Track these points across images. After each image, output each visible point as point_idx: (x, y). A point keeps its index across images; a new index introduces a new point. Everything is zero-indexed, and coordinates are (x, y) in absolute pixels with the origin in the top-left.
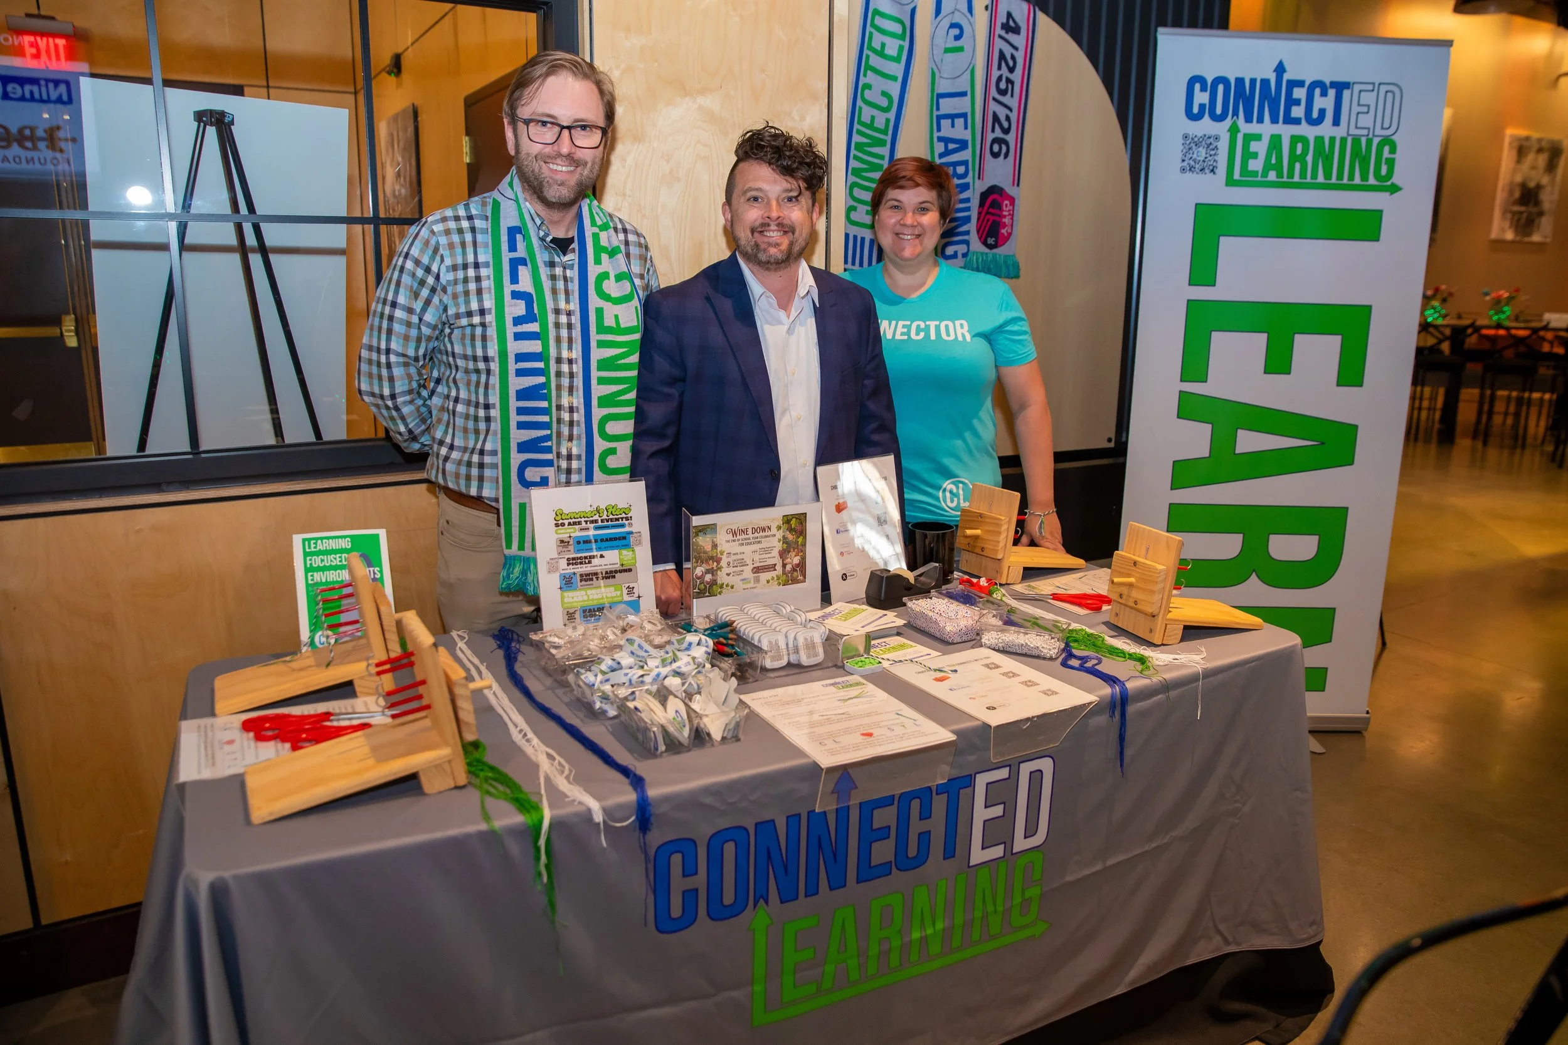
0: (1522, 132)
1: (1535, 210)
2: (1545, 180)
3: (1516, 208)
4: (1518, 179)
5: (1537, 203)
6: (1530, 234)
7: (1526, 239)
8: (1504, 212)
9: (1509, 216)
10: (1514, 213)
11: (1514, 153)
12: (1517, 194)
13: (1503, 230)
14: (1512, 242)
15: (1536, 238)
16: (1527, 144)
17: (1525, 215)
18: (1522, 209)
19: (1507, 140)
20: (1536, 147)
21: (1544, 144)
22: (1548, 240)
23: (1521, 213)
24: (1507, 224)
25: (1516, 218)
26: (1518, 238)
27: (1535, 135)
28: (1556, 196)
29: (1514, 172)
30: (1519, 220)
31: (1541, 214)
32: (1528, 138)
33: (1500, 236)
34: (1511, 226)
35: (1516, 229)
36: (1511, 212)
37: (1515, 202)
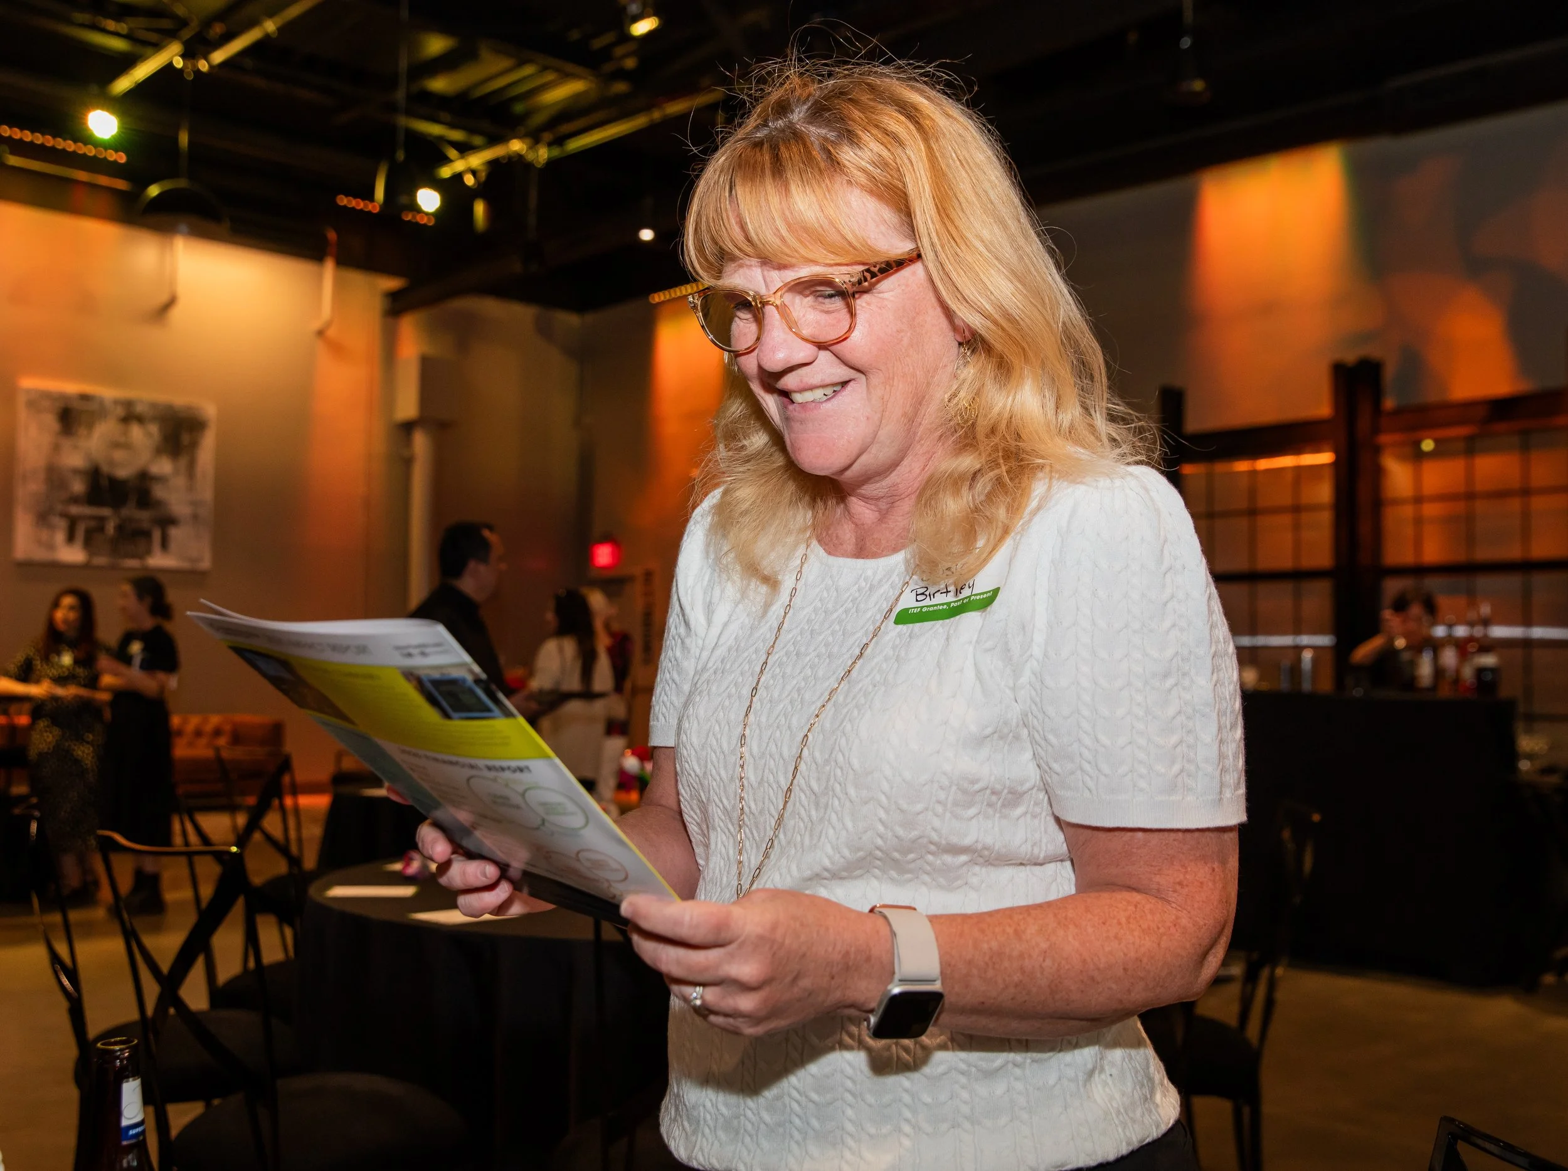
0: (71, 388)
1: (144, 515)
2: (163, 467)
3: (75, 510)
4: (74, 459)
5: (148, 504)
7: (131, 563)
8: (43, 517)
9: (62, 524)
10: (74, 520)
11: (51, 421)
12: (78, 487)
13: (48, 546)
14: (86, 566)
15: (163, 561)
16: (77, 405)
17: (111, 525)
19: (21, 400)
20: (120, 411)
21: (139, 409)
22: (206, 564)
23: (102, 520)
24: (60, 537)
25: (83, 526)
26: (101, 560)
27: (107, 393)
28: (206, 492)
29: (56, 448)
30: (93, 530)
31: (167, 522)
32: (85, 397)
33: (40, 555)
34: (71, 538)
35: (88, 543)
36: (64, 515)
37: (75, 500)
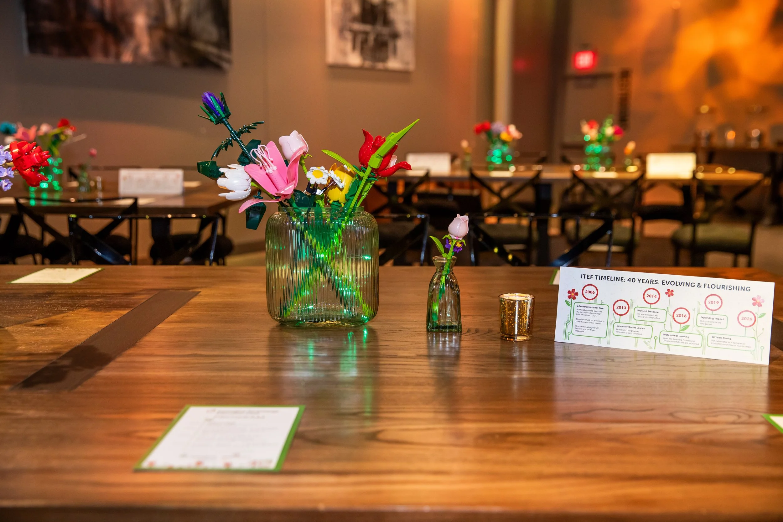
1: (385, 31)
3: (358, 26)
5: (387, 22)
6: (384, 60)
7: (380, 65)
8: (341, 31)
9: (349, 36)
10: (355, 34)
12: (357, 9)
13: (344, 53)
14: (361, 68)
15: (393, 64)
17: (371, 38)
18: (367, 28)
22: (412, 67)
23: (366, 33)
24: (349, 46)
25: (359, 39)
26: (368, 64)
28: (411, 16)
30: (364, 42)
31: (395, 36)
33: (341, 60)
34: (354, 48)
35: (363, 52)
36: (351, 31)
37: (355, 19)
